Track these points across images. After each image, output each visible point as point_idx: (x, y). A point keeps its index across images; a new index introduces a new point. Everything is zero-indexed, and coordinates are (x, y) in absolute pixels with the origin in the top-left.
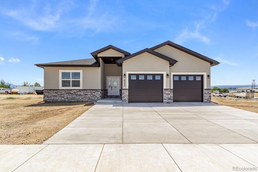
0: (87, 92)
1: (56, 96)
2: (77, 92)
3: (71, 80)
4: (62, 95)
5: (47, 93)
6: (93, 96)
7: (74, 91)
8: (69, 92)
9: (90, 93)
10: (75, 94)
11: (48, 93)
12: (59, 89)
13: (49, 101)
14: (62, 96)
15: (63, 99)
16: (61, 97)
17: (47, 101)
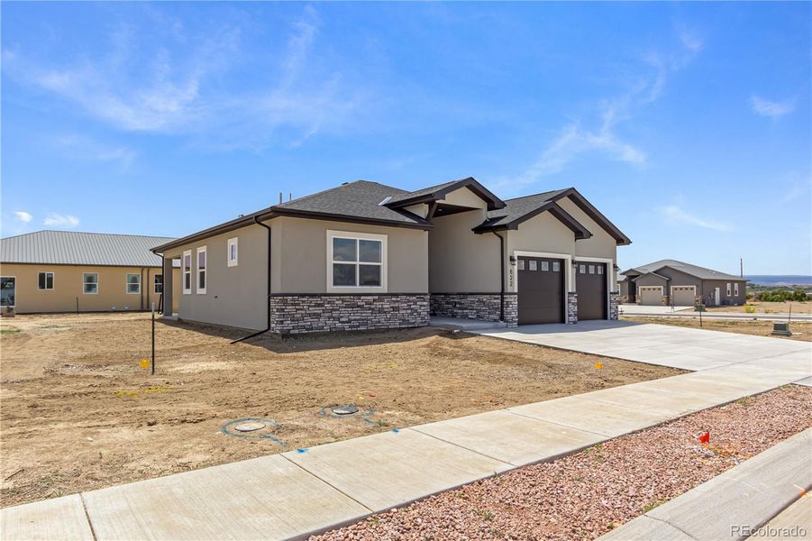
0: (398, 301)
1: (318, 316)
2: (374, 300)
3: (358, 263)
4: (336, 310)
5: (292, 305)
6: (412, 314)
7: (365, 297)
8: (352, 301)
9: (405, 303)
10: (370, 309)
11: (295, 305)
12: (328, 292)
13: (297, 331)
14: (335, 314)
15: (339, 325)
16: (331, 317)
17: (292, 332)
